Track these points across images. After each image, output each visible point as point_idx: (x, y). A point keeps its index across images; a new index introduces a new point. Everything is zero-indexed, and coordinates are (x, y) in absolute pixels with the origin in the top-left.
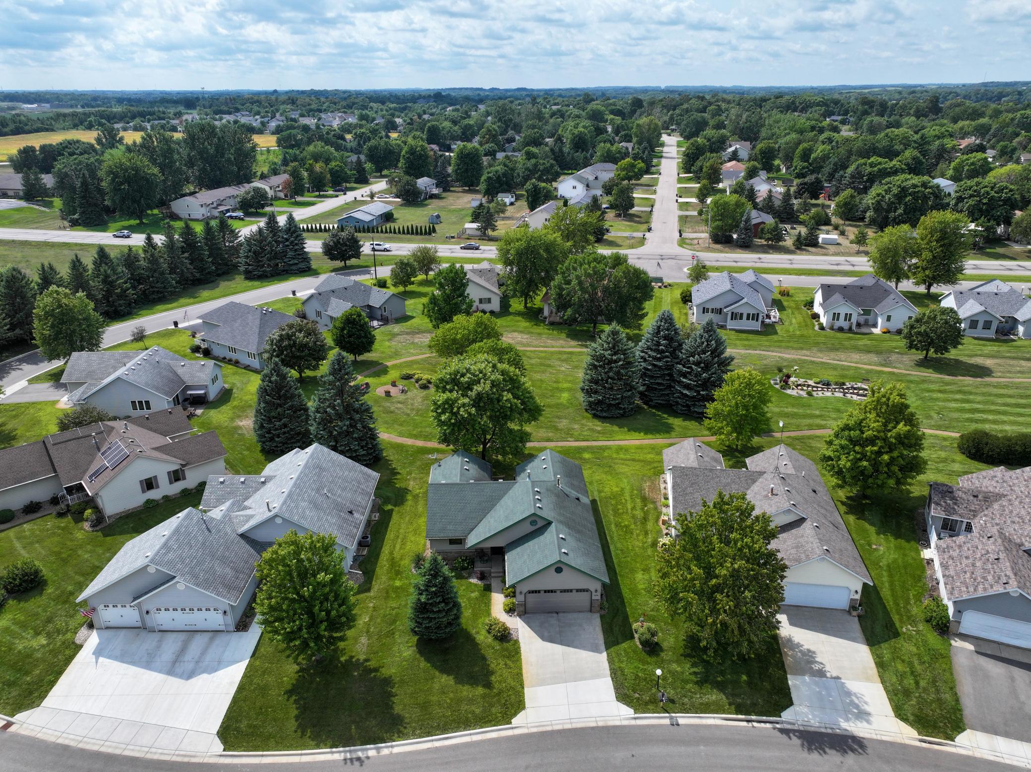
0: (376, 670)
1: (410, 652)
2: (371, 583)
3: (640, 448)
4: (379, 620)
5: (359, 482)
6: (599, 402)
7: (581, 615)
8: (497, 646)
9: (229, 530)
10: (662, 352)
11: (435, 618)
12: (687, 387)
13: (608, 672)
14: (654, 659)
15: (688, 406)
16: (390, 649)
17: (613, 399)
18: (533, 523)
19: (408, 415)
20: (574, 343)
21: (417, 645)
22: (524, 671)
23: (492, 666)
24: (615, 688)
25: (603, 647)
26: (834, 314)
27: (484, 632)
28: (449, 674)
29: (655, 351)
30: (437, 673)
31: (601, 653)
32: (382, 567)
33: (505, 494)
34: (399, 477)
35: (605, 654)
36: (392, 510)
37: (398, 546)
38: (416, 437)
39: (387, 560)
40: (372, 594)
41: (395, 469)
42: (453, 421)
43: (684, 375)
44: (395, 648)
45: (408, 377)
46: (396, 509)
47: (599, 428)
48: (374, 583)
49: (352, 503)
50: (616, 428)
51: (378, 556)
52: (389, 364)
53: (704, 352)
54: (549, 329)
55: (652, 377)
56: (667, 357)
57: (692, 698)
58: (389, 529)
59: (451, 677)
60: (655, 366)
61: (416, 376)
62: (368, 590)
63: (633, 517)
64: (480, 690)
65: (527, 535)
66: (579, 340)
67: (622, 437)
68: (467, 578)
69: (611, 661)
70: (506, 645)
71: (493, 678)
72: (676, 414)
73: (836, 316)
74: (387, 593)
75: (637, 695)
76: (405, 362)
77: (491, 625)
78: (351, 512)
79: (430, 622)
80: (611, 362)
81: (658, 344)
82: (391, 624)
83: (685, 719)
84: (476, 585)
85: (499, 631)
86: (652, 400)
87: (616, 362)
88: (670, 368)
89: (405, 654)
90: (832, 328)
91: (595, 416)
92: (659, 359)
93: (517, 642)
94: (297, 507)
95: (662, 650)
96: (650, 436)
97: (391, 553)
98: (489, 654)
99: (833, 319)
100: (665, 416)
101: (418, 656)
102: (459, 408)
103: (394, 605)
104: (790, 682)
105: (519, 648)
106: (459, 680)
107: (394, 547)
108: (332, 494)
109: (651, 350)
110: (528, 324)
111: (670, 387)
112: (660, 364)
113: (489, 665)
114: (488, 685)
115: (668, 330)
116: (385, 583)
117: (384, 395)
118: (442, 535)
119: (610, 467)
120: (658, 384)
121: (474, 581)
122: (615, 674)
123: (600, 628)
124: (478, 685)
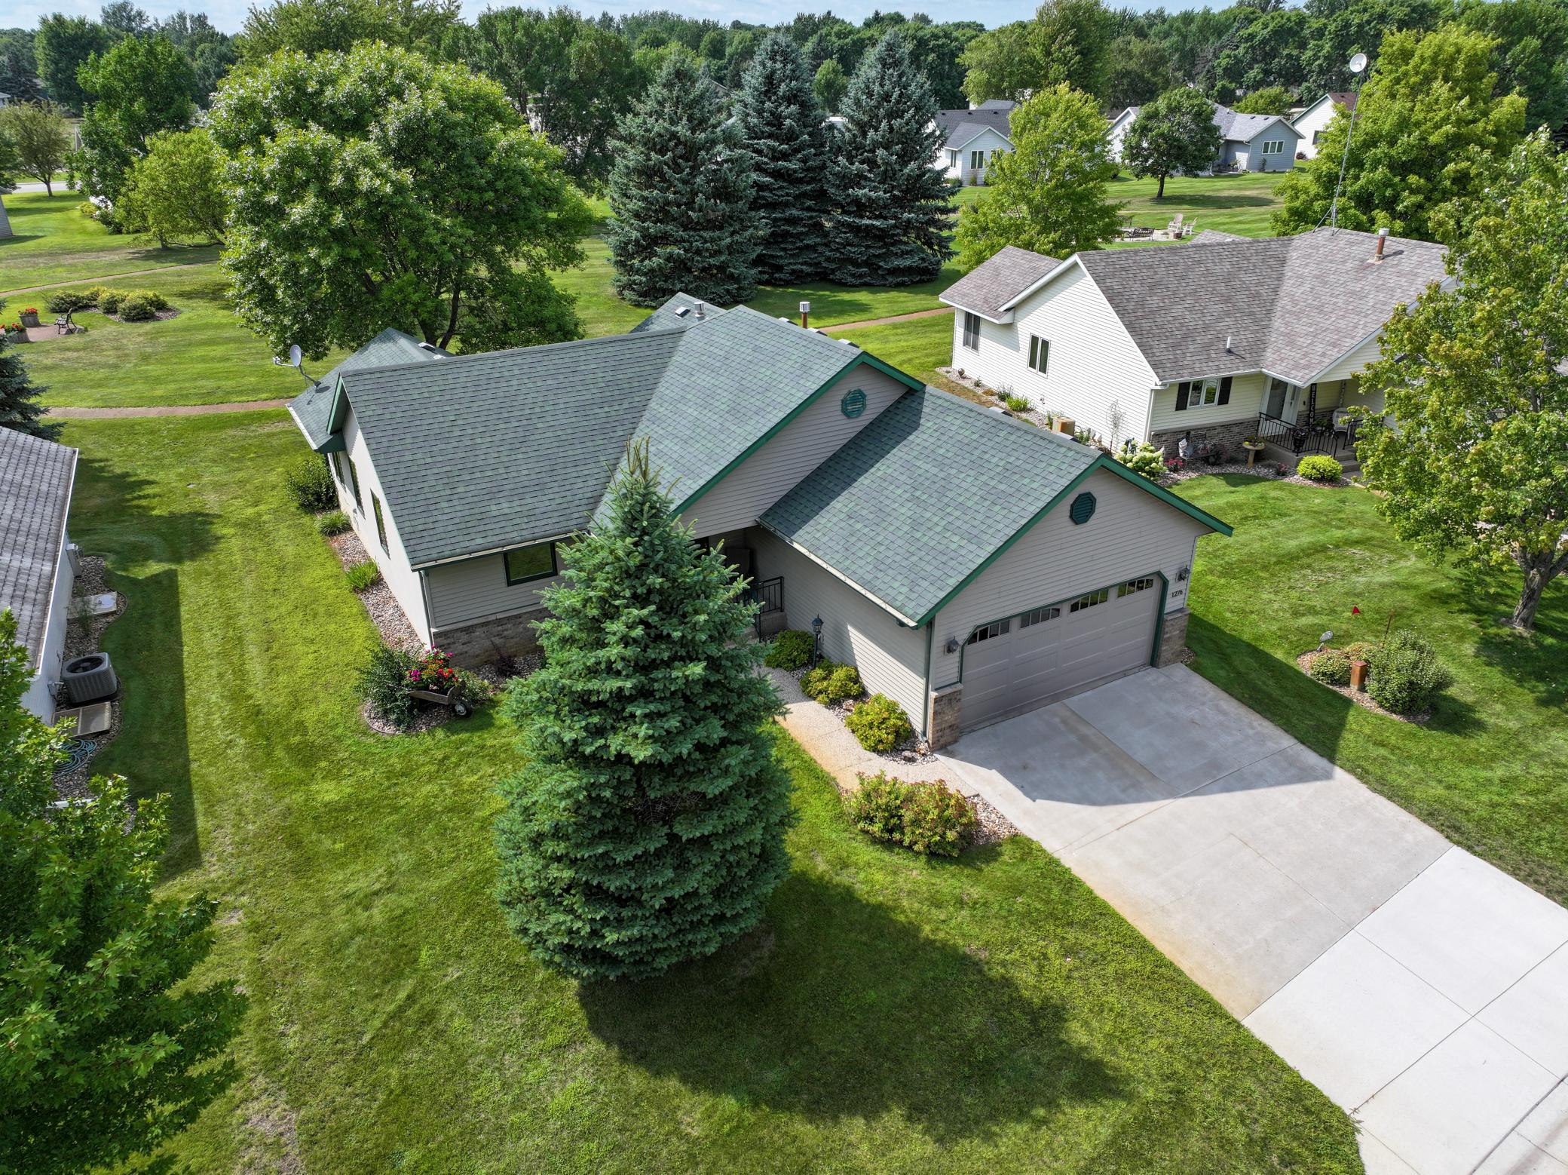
1: (582, 1079)
4: (311, 980)
7: (1136, 685)
10: (791, 135)
11: (704, 842)
13: (1427, 833)
14: (1483, 740)
16: (457, 1101)
18: (854, 403)
21: (596, 1026)
22: (1165, 947)
23: (1025, 977)
24: (1525, 880)
25: (1311, 756)
26: (974, 153)
27: (869, 852)
29: (770, 136)
30: (804, 1130)
31: (1329, 775)
32: (217, 754)
33: (661, 369)
34: (151, 490)
35: (1339, 773)
36: (172, 575)
37: (256, 669)
39: (230, 723)
44: (487, 1090)
46: (188, 566)
48: (203, 825)
51: (176, 721)
58: (186, 627)
59: (893, 1119)
60: (776, 174)
61: (104, 296)
64: (1085, 1122)
65: (836, 458)
70: (994, 869)
71: (1078, 1034)
72: (844, 288)
73: (977, 159)
74: (294, 842)
79: (683, 867)
82: (393, 975)
88: (815, 173)
89: (560, 1099)
90: (974, 183)
95: (1470, 708)
99: (973, 166)
100: (825, 293)
101: (636, 1080)
103: (361, 884)
105: (1052, 861)
107: (240, 673)
113: (1007, 982)
114: (1095, 1081)
116: (260, 808)
118: (479, 542)
122: (1457, 829)
123: (1234, 703)
124: (1051, 1104)
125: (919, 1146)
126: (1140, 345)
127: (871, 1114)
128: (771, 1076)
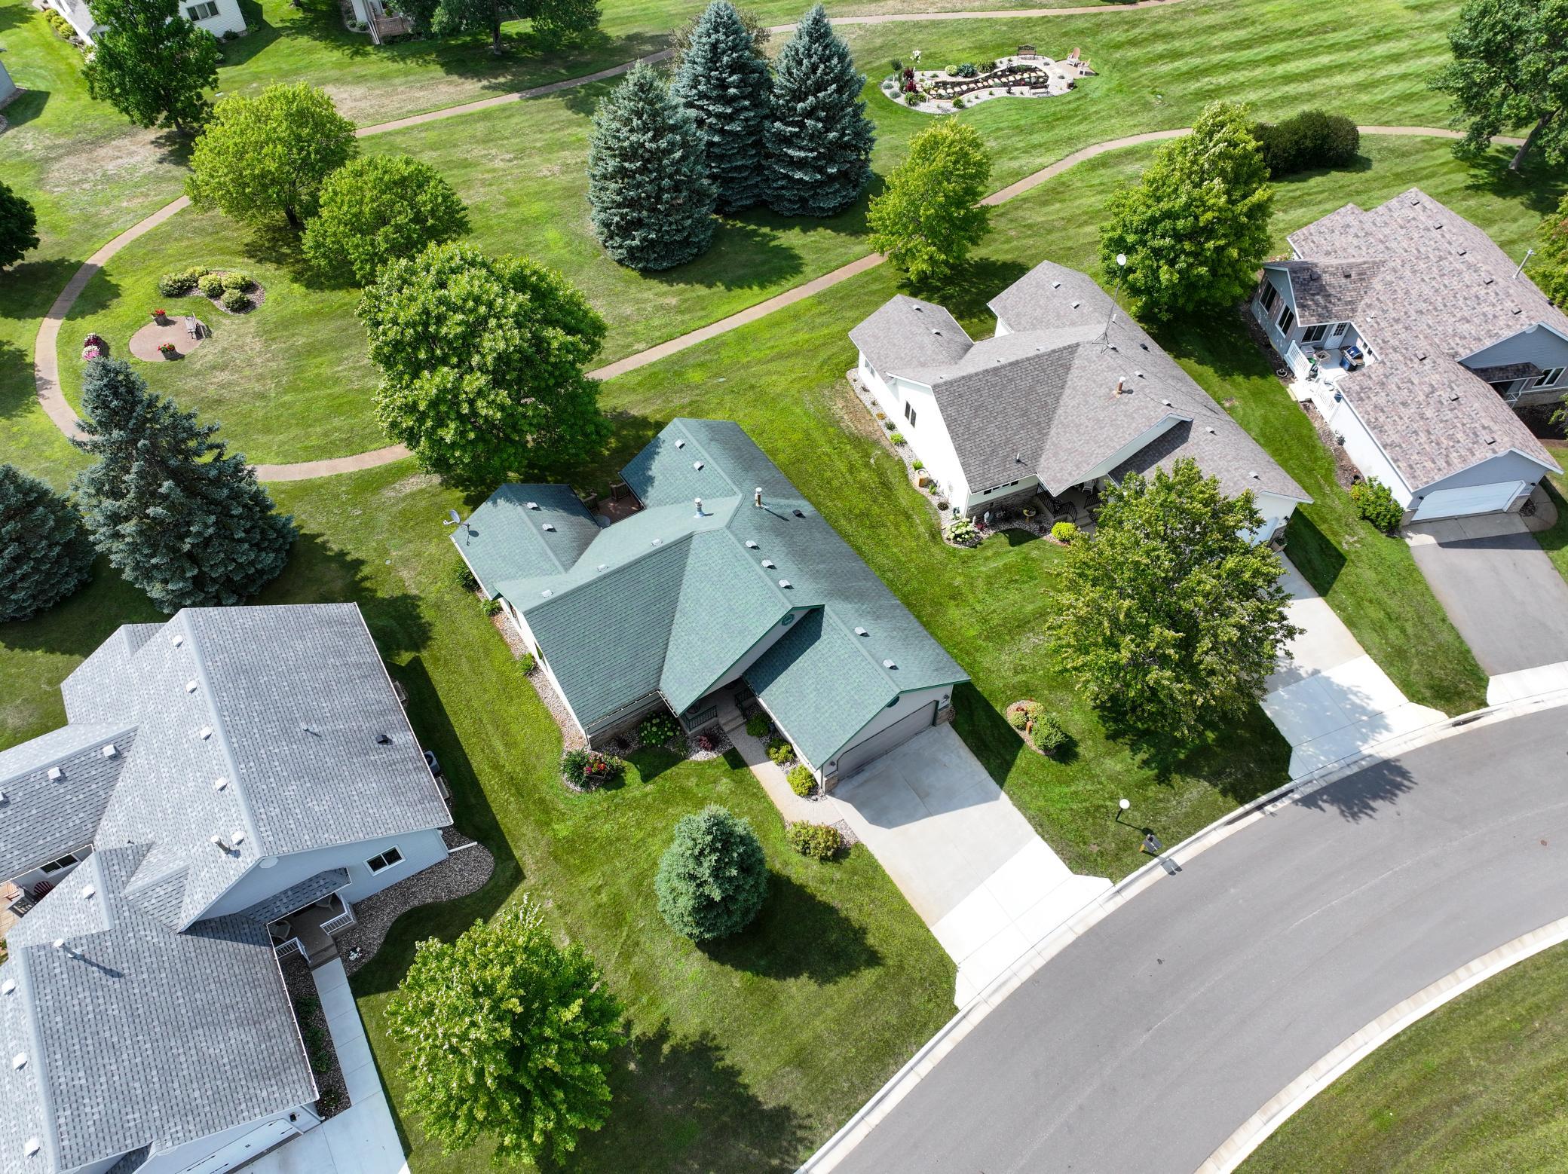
0: (663, 1035)
1: (697, 967)
2: (512, 857)
3: (773, 322)
5: (338, 653)
6: (649, 245)
7: (923, 740)
8: (831, 871)
9: (154, 938)
10: (734, 99)
12: (801, 164)
13: (1031, 829)
14: (1074, 767)
15: (803, 201)
16: (656, 978)
17: (678, 231)
18: (788, 620)
19: (262, 396)
20: (472, 86)
22: (909, 898)
23: (853, 916)
24: (1057, 853)
25: (992, 784)
27: (796, 858)
28: (796, 975)
29: (716, 100)
30: (773, 981)
31: (997, 798)
32: (505, 810)
33: (683, 569)
34: (366, 571)
35: (1004, 796)
36: (419, 661)
37: (498, 745)
38: (326, 451)
39: (502, 787)
40: (531, 880)
41: (342, 554)
42: (472, 435)
43: (788, 141)
44: (664, 972)
45: (181, 290)
46: (424, 654)
47: (673, 301)
48: (517, 854)
49: (367, 715)
50: (701, 290)
51: (477, 788)
52: (99, 259)
53: (820, 86)
54: (393, 59)
55: (721, 158)
56: (745, 108)
57: (1166, 809)
58: (447, 707)
59: (804, 978)
60: (725, 133)
61: (203, 282)
62: (518, 876)
63: (863, 488)
64: (869, 976)
65: (779, 643)
66: (477, 74)
67: (726, 308)
68: (685, 758)
69: (1022, 807)
70: (846, 863)
71: (870, 940)
72: (784, 223)
74: (559, 861)
75: (1096, 849)
76: (137, 243)
77: (806, 842)
78: (385, 741)
80: (657, 155)
81: (723, 85)
82: (618, 926)
83: (1182, 854)
84: (710, 763)
85: (828, 848)
86: (729, 203)
87: (668, 152)
88: (756, 130)
89: (690, 976)
91: (646, 273)
92: (730, 118)
93: (858, 845)
94: (286, 810)
95: (1077, 744)
96: (773, 289)
97: (497, 767)
98: (828, 894)
100: (766, 230)
101: (716, 967)
102: (472, 403)
103: (593, 882)
104: (1268, 713)
105: (871, 856)
106: (823, 977)
107: (492, 748)
108: (319, 722)
109: (708, 98)
110: (336, 55)
111: (759, 169)
112: (735, 127)
113: (847, 919)
114: (874, 959)
115: (734, 49)
116: (537, 841)
117: (161, 358)
119: (752, 387)
120: (738, 169)
121: (701, 756)
122: (1041, 825)
123: (967, 749)
124: (858, 970)
125: (813, 986)
126: (963, 464)
127: (797, 977)
128: (762, 963)
